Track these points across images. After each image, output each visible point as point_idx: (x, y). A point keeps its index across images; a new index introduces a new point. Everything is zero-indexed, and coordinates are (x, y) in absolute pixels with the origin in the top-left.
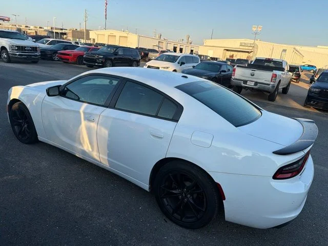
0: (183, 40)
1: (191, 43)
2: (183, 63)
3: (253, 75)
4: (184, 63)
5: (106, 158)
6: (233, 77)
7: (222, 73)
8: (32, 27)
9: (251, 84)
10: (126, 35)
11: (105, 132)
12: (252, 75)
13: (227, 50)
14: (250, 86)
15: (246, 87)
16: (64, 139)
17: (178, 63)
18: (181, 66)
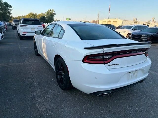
0: (150, 21)
1: (155, 22)
5: (48, 58)
10: (116, 21)
17: (133, 29)
18: (134, 31)
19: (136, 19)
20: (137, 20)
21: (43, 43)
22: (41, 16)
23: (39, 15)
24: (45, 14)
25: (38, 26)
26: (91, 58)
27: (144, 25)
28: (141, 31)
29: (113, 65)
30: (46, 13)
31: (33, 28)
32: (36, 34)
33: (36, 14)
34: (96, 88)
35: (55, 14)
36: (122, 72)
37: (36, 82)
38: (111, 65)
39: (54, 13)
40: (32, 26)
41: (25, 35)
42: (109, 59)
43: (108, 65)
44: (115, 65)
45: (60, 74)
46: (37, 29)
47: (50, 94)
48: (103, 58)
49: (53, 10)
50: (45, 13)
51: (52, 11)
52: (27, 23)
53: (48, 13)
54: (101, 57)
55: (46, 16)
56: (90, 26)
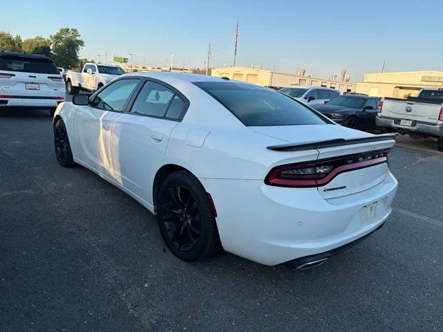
0: (336, 76)
1: (348, 80)
2: (311, 99)
3: (409, 111)
4: (313, 99)
5: (120, 174)
6: (379, 114)
7: (367, 110)
8: (149, 68)
9: (405, 125)
10: (255, 72)
11: (116, 140)
12: (407, 111)
13: (401, 88)
14: (406, 127)
15: (399, 128)
16: (89, 155)
17: (305, 98)
18: (309, 101)
19: (304, 72)
20: (306, 75)
21: (102, 131)
22: (34, 46)
23: (30, 42)
24: (49, 40)
25: (49, 77)
26: (285, 172)
27: (324, 88)
28: (326, 102)
29: (334, 189)
30: (51, 37)
31: (33, 83)
32: (74, 103)
33: (18, 37)
34: (295, 249)
35: (81, 43)
36: (353, 207)
37: (98, 246)
38: (331, 190)
39: (78, 38)
40: (30, 76)
41: (6, 102)
42: (326, 174)
43: (325, 191)
44: (337, 189)
45: (175, 219)
46: (46, 86)
47: (155, 276)
48: (315, 174)
49: (75, 30)
50: (49, 38)
51: (73, 34)
52: (9, 66)
53: (58, 38)
54: (309, 171)
55: (51, 48)
56: (249, 90)
